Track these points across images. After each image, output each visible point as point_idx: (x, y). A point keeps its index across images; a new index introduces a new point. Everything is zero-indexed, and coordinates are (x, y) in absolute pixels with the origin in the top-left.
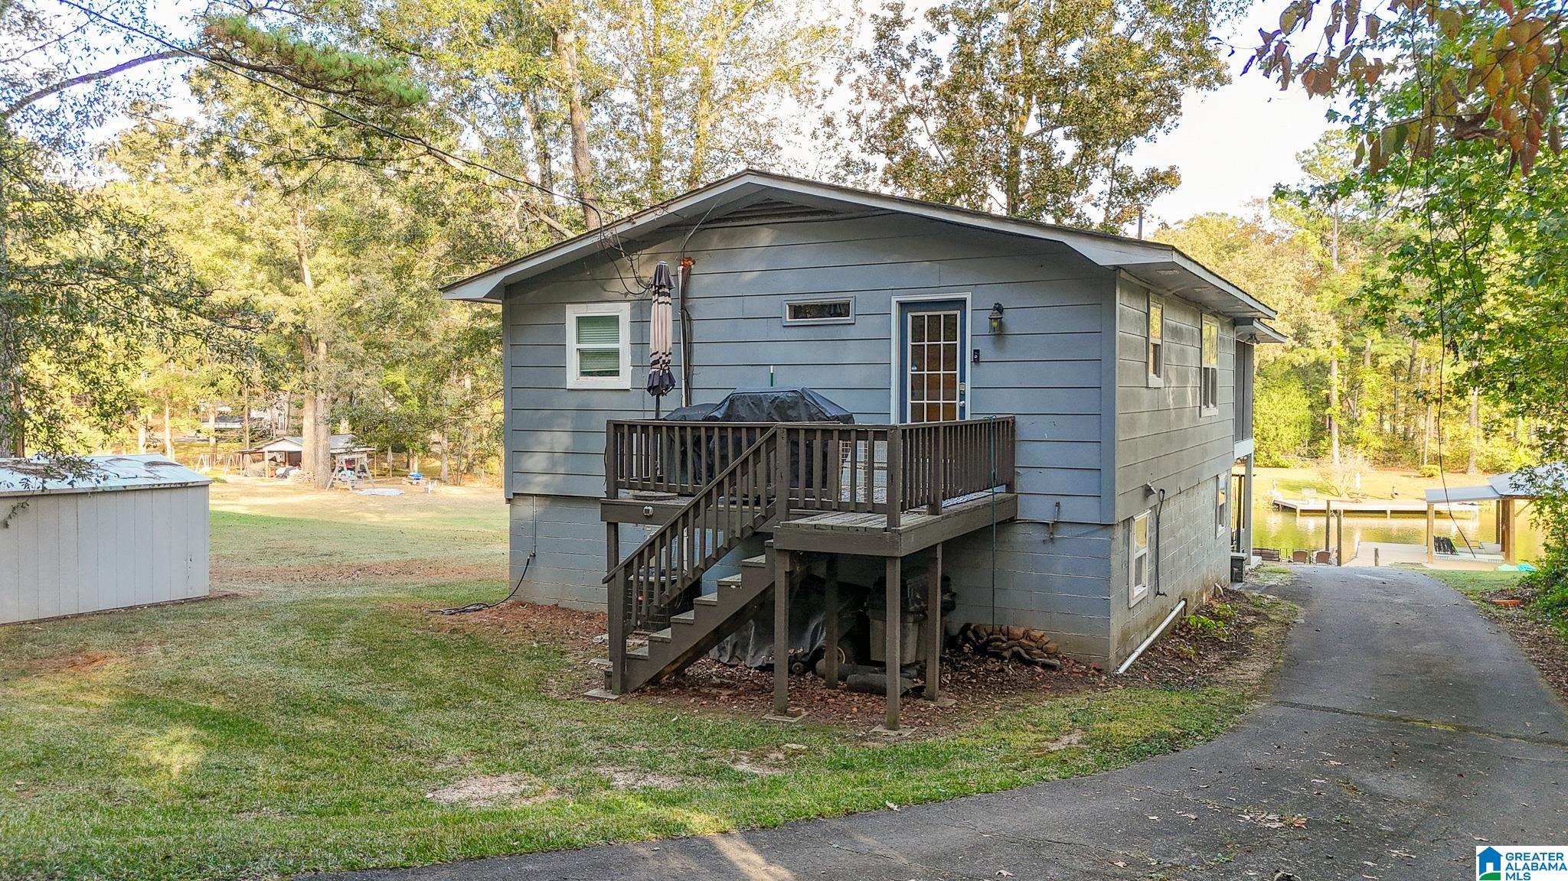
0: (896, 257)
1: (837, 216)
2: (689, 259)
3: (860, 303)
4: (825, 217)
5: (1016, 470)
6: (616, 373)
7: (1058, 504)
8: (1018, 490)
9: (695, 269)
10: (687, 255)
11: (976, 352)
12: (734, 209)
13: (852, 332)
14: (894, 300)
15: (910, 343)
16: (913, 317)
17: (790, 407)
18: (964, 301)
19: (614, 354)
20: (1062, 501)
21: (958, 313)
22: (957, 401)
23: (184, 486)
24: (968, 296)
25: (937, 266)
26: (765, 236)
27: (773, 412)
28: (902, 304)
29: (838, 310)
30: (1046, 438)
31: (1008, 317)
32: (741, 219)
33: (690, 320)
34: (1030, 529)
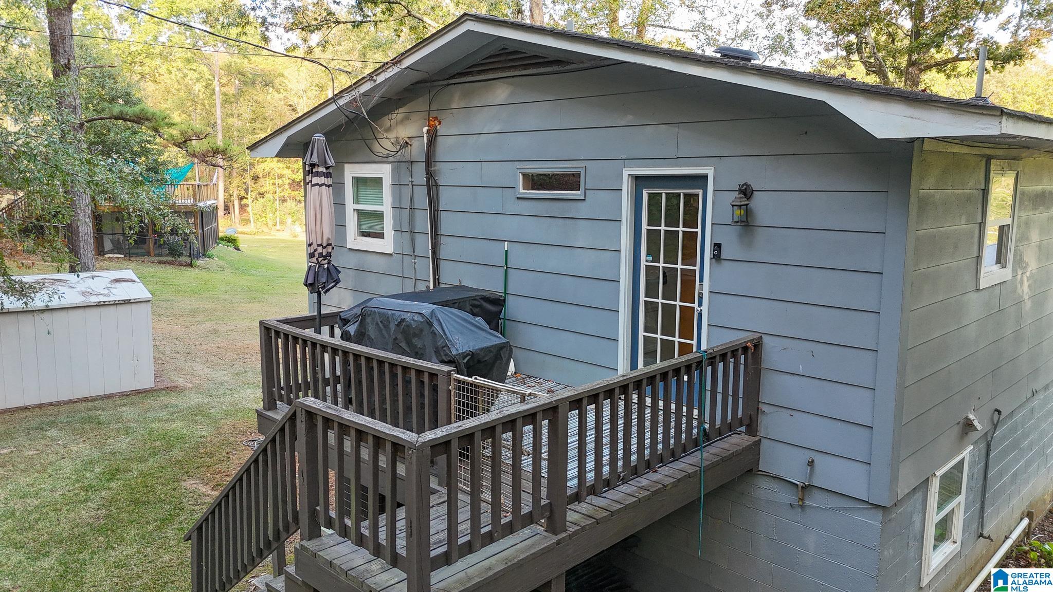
0: (629, 119)
1: (568, 67)
2: (436, 118)
3: (592, 175)
4: (555, 68)
5: (760, 406)
6: (380, 236)
7: (811, 463)
8: (762, 433)
9: (441, 130)
10: (433, 114)
11: (717, 247)
12: (471, 62)
13: (583, 210)
14: (626, 173)
15: (645, 227)
16: (650, 195)
17: (415, 335)
18: (705, 177)
19: (379, 216)
20: (818, 458)
21: (701, 192)
22: (696, 305)
23: (127, 302)
24: (709, 171)
25: (674, 129)
26: (501, 93)
27: (400, 336)
28: (637, 178)
29: (570, 181)
30: (801, 372)
31: (759, 202)
32: (480, 72)
33: (437, 185)
34: (775, 486)
